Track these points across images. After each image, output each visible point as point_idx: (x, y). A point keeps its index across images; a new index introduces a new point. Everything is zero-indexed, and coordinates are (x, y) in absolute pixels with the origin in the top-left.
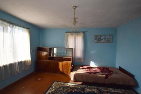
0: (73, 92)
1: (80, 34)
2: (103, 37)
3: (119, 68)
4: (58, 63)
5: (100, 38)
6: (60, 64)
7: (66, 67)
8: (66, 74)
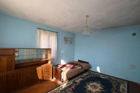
0: (74, 88)
1: (54, 34)
2: (68, 39)
3: (78, 61)
4: (36, 69)
5: (67, 40)
6: (39, 70)
7: (46, 71)
8: (47, 80)
